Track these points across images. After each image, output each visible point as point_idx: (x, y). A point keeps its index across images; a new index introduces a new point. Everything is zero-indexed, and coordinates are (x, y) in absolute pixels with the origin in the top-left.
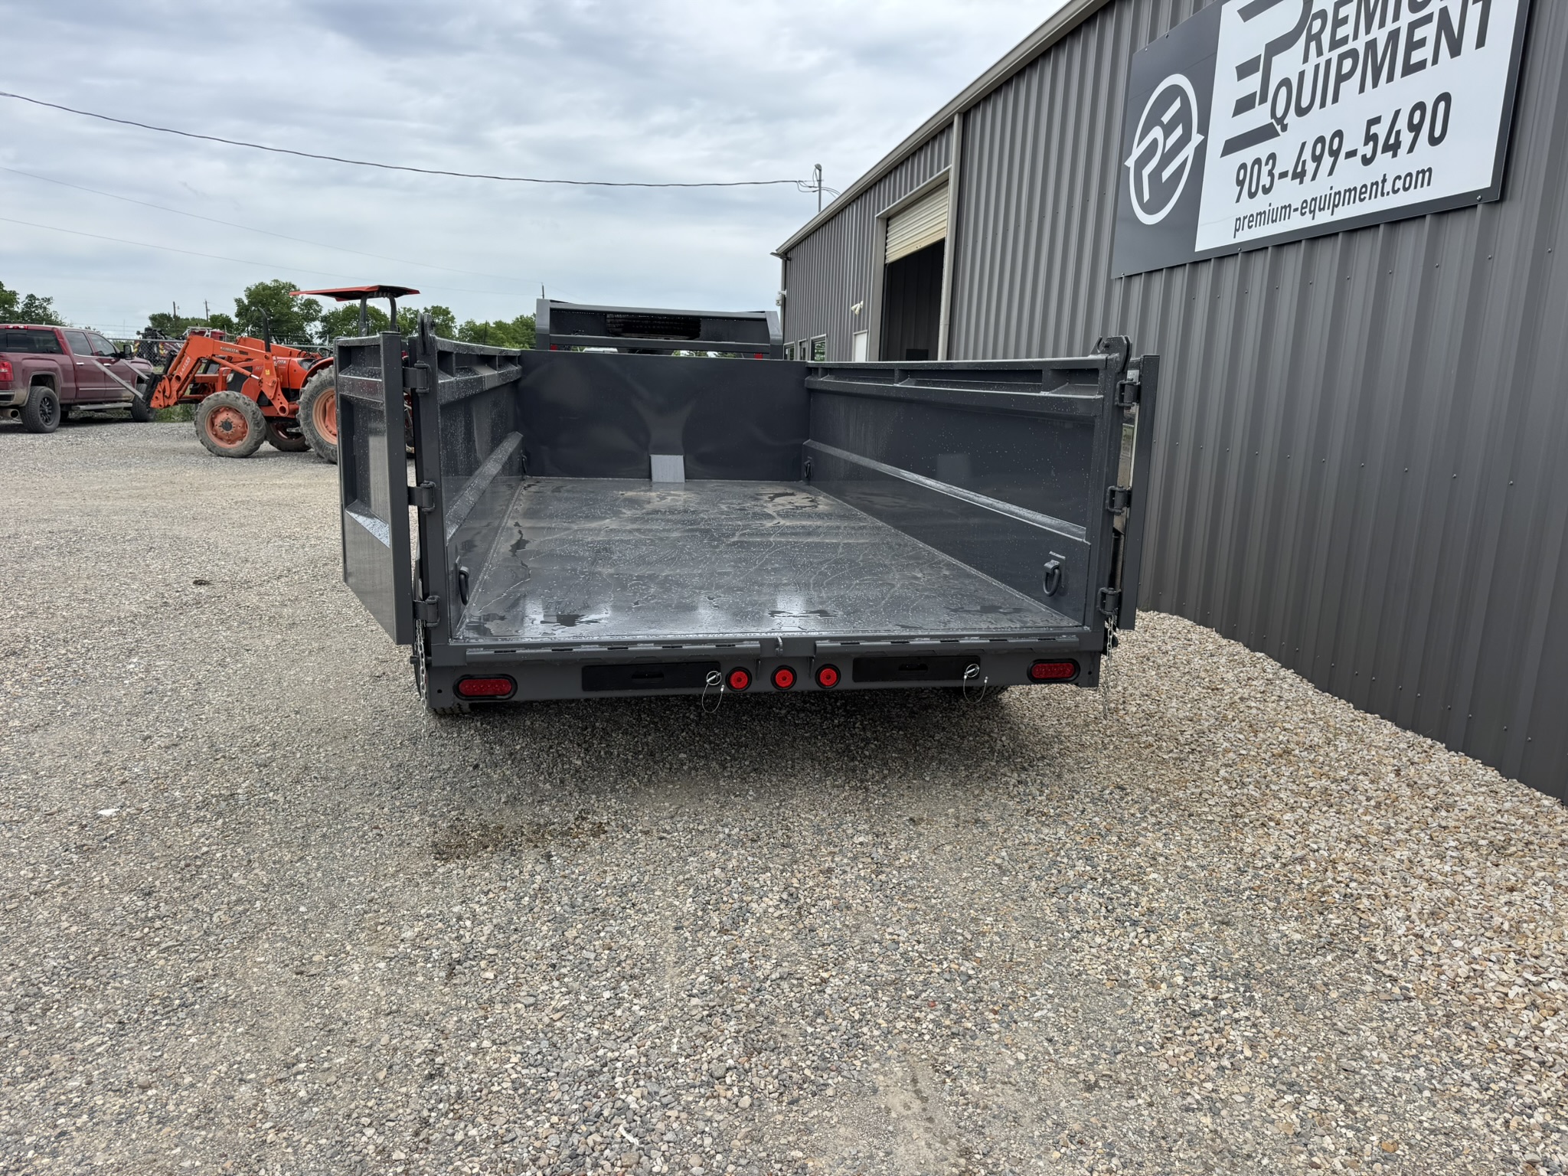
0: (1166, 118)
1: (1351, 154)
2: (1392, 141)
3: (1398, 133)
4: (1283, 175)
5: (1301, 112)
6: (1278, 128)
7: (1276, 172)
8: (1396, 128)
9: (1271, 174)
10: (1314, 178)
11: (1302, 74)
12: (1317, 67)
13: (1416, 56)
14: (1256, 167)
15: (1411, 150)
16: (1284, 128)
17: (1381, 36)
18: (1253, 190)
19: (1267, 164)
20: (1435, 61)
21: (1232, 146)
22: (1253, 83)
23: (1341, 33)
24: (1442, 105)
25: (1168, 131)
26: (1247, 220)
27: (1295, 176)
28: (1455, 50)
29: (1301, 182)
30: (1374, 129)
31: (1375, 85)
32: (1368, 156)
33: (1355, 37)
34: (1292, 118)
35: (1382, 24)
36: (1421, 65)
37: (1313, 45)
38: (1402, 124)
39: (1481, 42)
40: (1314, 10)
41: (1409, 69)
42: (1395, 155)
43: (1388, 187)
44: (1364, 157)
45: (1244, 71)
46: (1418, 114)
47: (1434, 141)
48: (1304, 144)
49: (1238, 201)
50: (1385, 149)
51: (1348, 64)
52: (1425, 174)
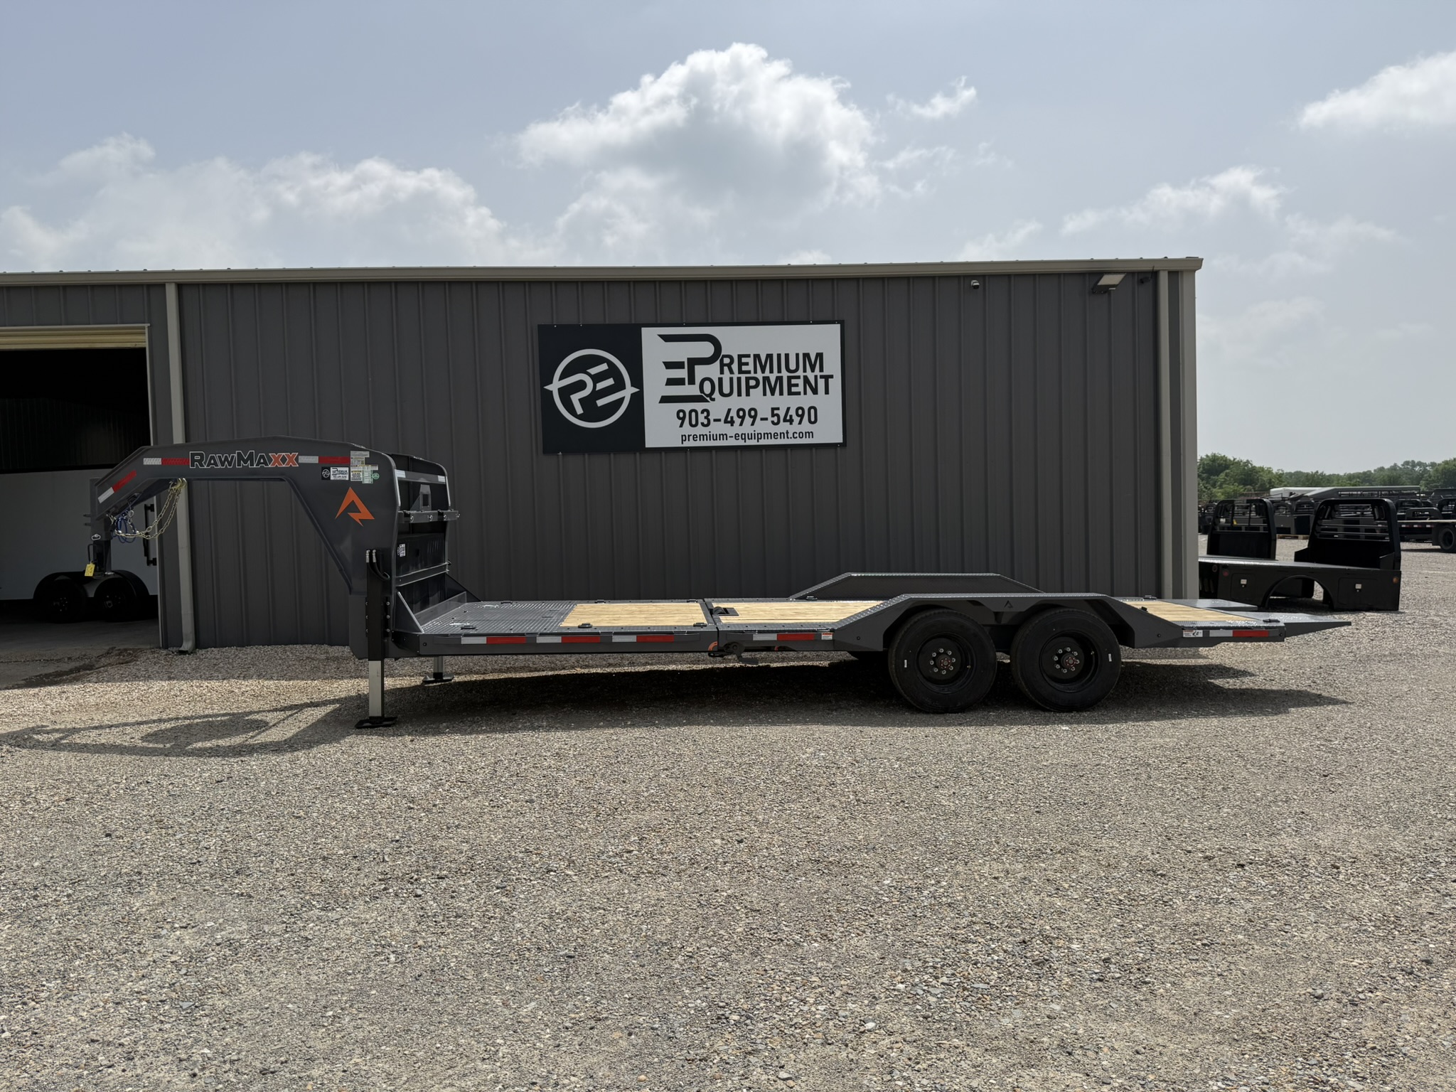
0: (594, 371)
1: (766, 419)
2: (788, 418)
3: (791, 416)
4: (715, 420)
5: (722, 394)
6: (708, 399)
7: (711, 418)
8: (790, 414)
9: (706, 418)
10: (741, 424)
11: (720, 380)
12: (731, 379)
13: (794, 389)
14: (693, 414)
15: (800, 423)
16: (713, 400)
17: (773, 378)
18: (694, 423)
19: (702, 412)
20: (805, 393)
21: (665, 400)
22: (683, 373)
23: (744, 368)
24: (812, 411)
25: (597, 378)
26: (691, 438)
27: (726, 422)
28: (815, 391)
29: (732, 425)
30: (776, 412)
31: (773, 394)
32: (776, 421)
33: (755, 372)
34: (716, 395)
35: (771, 371)
36: (799, 393)
37: (726, 369)
38: (792, 412)
39: (827, 392)
40: (723, 353)
41: (790, 393)
42: (791, 424)
43: (790, 435)
44: (773, 422)
45: (669, 365)
46: (800, 412)
47: (810, 422)
48: (729, 410)
49: (681, 426)
50: (785, 420)
51: (752, 383)
52: (810, 434)
